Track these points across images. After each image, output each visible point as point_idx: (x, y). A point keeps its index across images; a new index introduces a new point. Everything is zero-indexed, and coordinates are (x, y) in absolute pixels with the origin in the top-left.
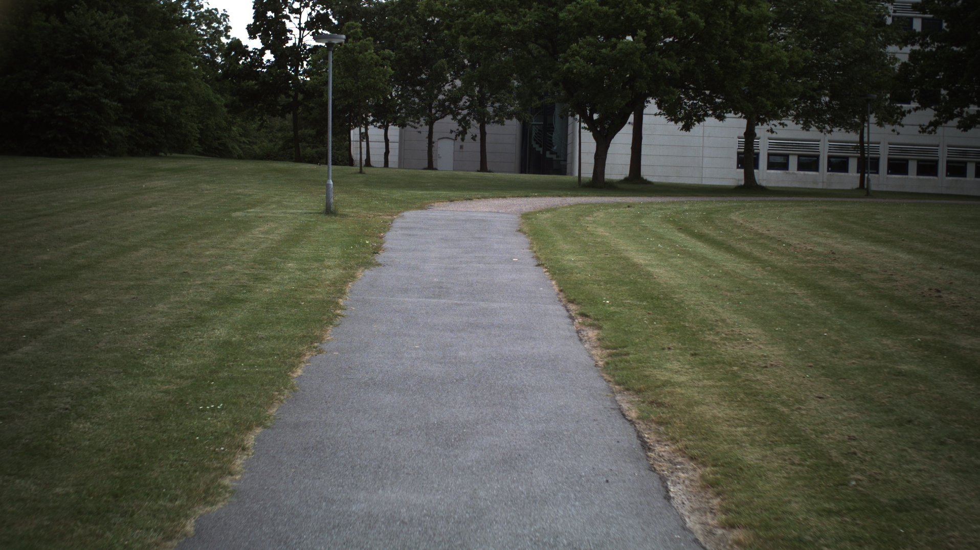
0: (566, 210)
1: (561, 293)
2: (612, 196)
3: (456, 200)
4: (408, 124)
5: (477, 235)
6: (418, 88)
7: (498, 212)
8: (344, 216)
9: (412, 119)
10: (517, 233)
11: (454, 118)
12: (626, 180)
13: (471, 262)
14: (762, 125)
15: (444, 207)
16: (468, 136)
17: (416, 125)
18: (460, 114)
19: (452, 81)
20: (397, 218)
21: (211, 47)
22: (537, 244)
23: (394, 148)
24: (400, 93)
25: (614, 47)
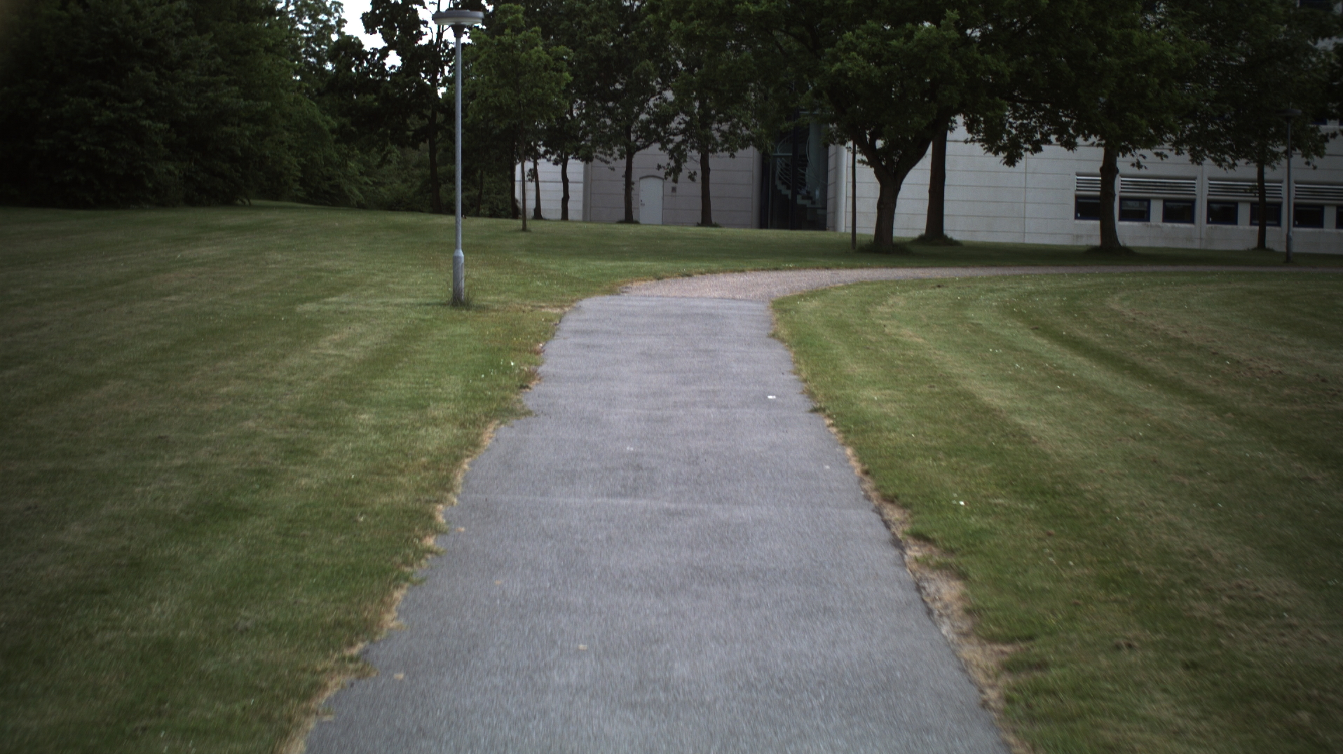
0: (842, 293)
1: (867, 479)
2: (908, 267)
3: (667, 277)
4: (596, 156)
5: (702, 346)
6: (610, 104)
7: (734, 299)
8: (482, 309)
9: (601, 150)
10: (771, 340)
11: (663, 148)
12: (921, 240)
13: (694, 404)
14: (1123, 156)
15: (647, 289)
16: (683, 175)
17: (608, 158)
18: (672, 141)
19: (660, 93)
20: (570, 312)
21: (317, 49)
22: (807, 364)
23: (576, 191)
24: (584, 111)
25: (909, 36)
